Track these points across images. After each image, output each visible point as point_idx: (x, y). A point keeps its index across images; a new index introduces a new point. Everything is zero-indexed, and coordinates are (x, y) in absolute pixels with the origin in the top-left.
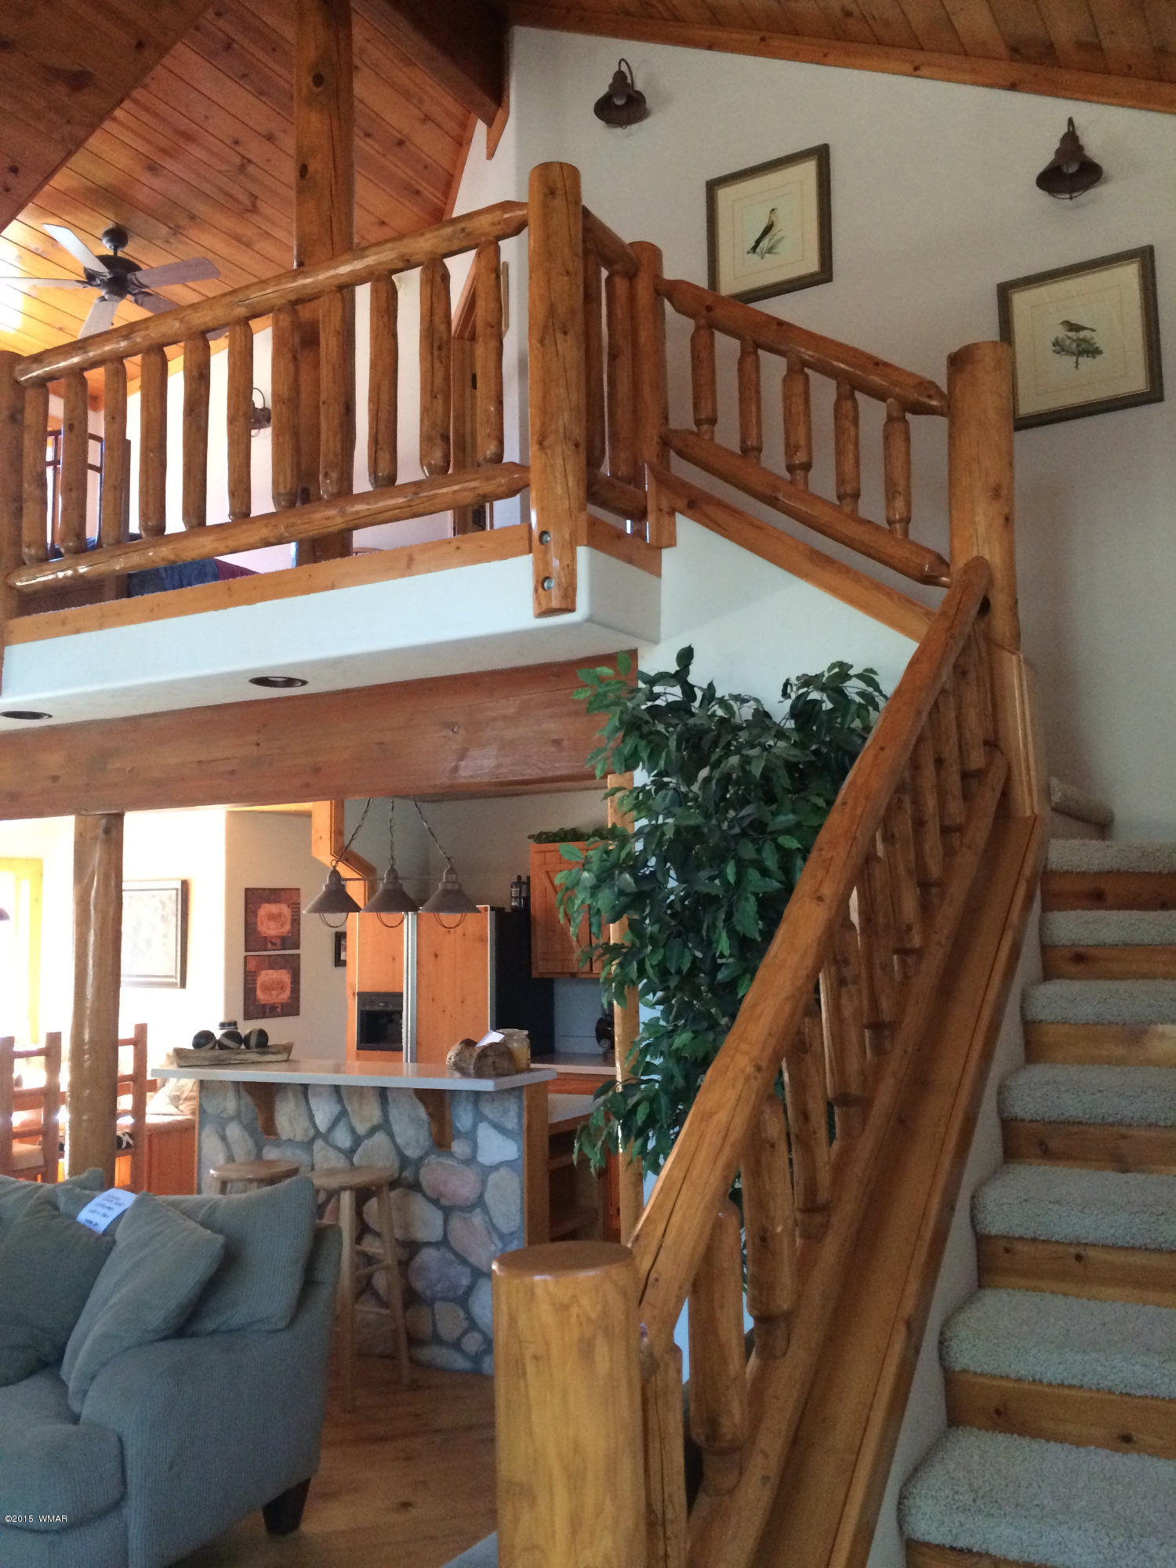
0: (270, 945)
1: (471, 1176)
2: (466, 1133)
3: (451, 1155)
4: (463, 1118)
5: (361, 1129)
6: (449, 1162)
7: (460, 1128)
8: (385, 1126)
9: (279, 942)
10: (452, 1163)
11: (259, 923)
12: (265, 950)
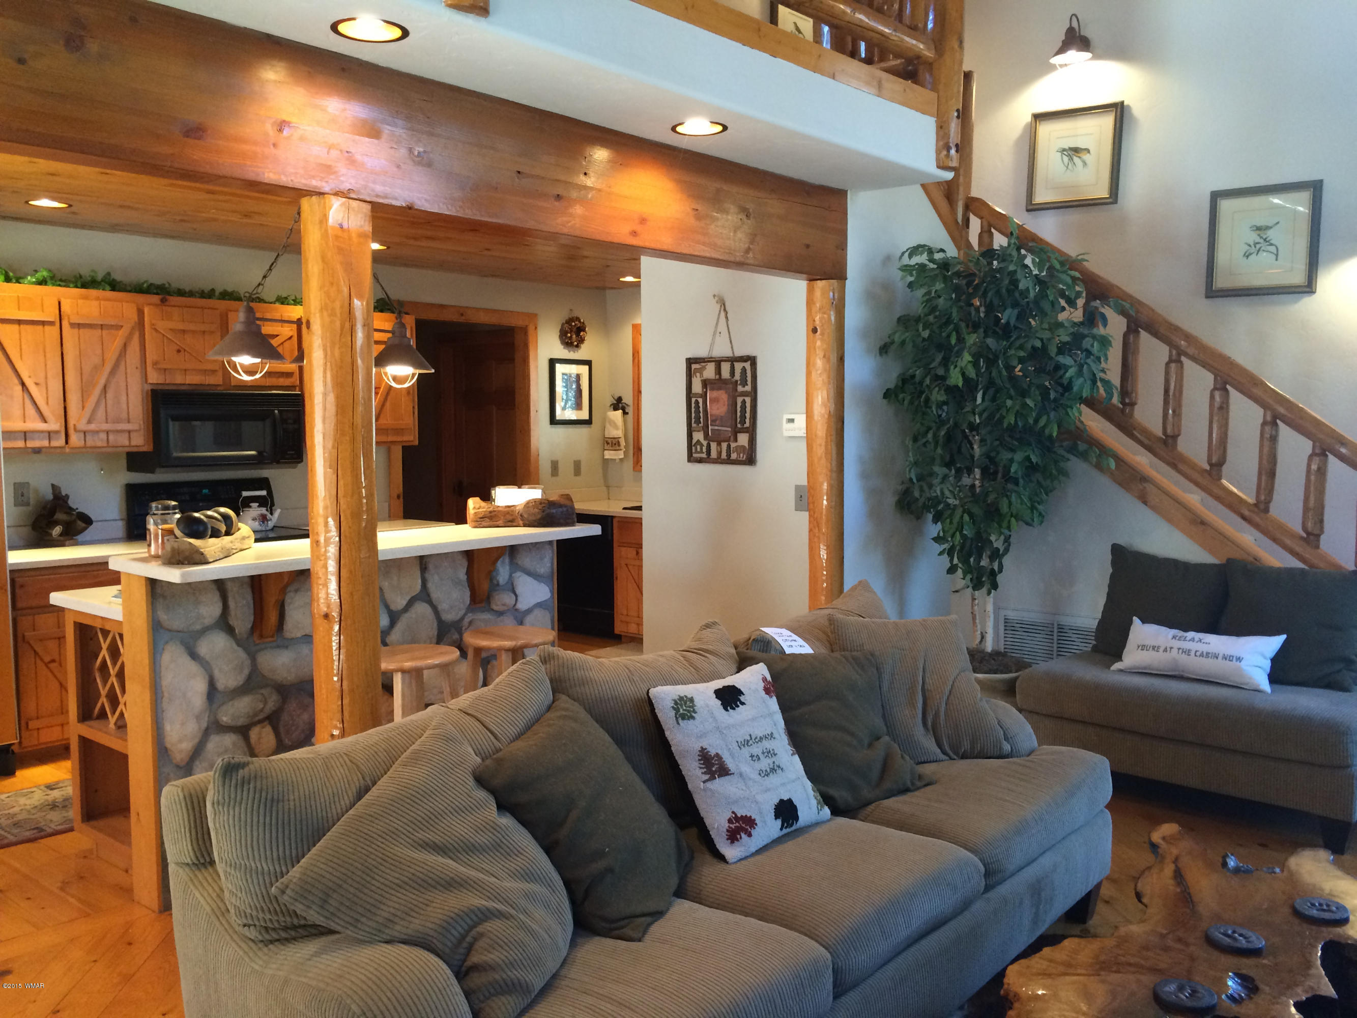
2: (504, 585)
3: (487, 609)
4: (502, 572)
5: (399, 602)
6: (484, 616)
7: (500, 581)
8: (424, 595)
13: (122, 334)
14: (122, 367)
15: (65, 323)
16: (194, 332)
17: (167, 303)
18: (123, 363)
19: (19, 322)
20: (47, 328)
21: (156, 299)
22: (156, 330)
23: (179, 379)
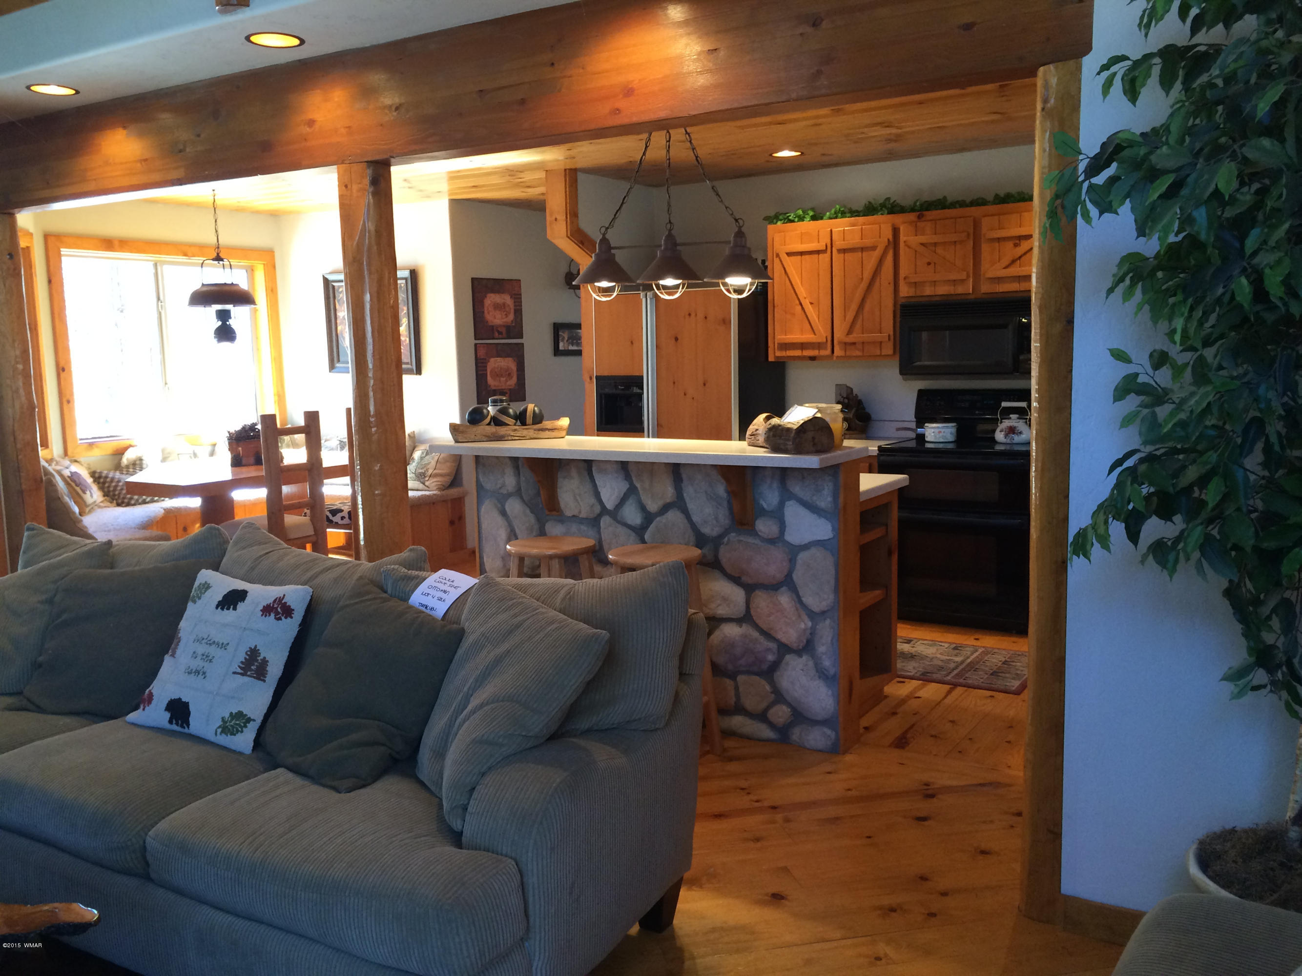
0: (496, 334)
1: (778, 555)
2: (772, 511)
3: (754, 533)
4: (769, 497)
6: (751, 540)
7: (765, 506)
8: (679, 504)
9: (504, 330)
10: (753, 541)
11: (486, 312)
12: (493, 338)
13: (877, 253)
14: (877, 284)
15: (834, 250)
16: (944, 243)
17: (923, 219)
18: (878, 280)
19: (802, 253)
20: (821, 256)
21: (912, 216)
22: (909, 247)
23: (928, 291)
